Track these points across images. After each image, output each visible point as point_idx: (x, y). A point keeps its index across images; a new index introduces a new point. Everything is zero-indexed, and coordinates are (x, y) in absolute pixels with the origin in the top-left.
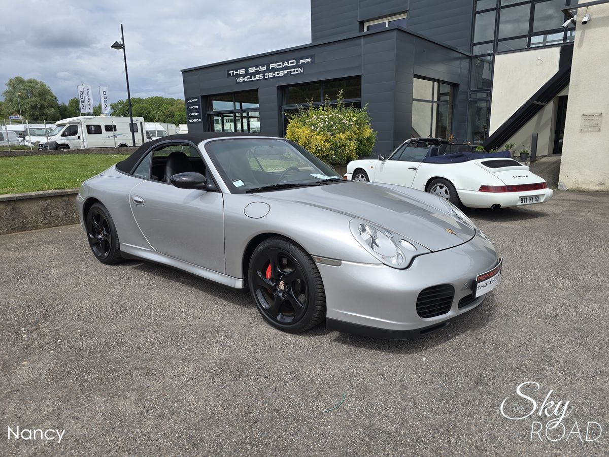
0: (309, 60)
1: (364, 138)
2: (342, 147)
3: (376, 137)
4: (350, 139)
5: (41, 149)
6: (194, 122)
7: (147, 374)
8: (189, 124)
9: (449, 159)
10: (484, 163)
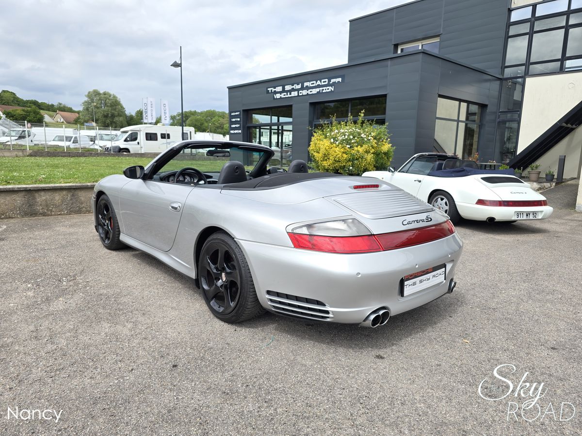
0: (340, 80)
1: (381, 152)
2: (359, 159)
3: (394, 151)
4: (367, 152)
5: (107, 152)
6: (235, 133)
7: (144, 314)
8: (231, 135)
9: (451, 173)
10: (483, 179)
